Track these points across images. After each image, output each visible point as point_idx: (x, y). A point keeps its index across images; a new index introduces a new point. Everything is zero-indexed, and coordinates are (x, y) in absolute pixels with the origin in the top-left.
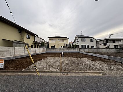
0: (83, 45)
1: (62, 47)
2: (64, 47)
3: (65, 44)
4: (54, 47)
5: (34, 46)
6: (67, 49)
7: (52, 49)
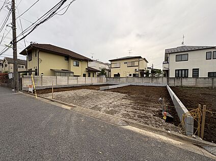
0: (179, 70)
1: (130, 75)
2: (134, 75)
3: (136, 70)
4: (118, 75)
5: (87, 75)
6: (139, 79)
7: (115, 79)
